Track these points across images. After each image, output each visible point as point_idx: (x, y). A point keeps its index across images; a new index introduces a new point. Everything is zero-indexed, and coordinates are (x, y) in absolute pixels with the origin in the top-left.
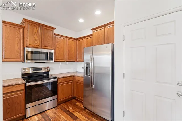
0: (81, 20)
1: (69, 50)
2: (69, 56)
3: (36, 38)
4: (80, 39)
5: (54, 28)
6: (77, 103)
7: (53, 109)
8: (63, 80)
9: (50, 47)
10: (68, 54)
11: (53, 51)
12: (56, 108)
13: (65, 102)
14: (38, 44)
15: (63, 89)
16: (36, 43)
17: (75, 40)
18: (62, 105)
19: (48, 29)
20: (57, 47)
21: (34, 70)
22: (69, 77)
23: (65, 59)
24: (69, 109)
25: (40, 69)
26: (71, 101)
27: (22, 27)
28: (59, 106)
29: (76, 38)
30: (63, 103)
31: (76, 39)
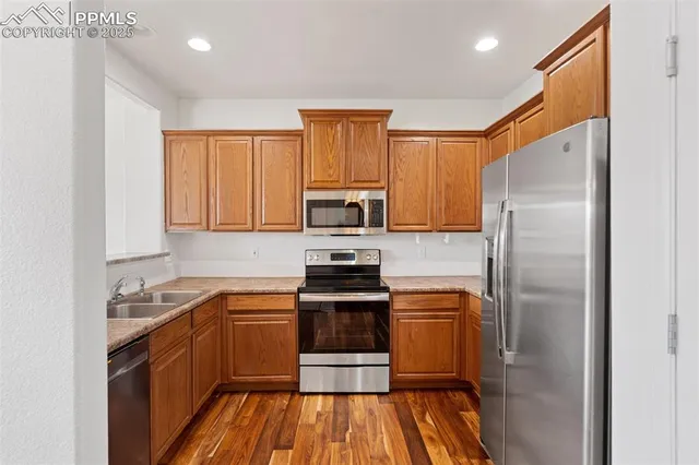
0: (487, 44)
1: (448, 186)
2: (447, 207)
3: (330, 157)
4: (500, 131)
5: (386, 114)
6: (467, 410)
7: (375, 397)
8: (414, 303)
9: (371, 182)
10: (448, 201)
11: (382, 195)
12: (382, 398)
13: (422, 390)
14: (334, 178)
15: (413, 336)
16: (330, 176)
17: (478, 136)
18: (410, 396)
19: (365, 123)
20: (401, 180)
21: (334, 257)
22: (437, 292)
23: (432, 219)
24: (424, 420)
25: (350, 257)
26: (450, 394)
27: (299, 135)
28: (396, 397)
29: (483, 129)
30: (414, 390)
31: (487, 134)
